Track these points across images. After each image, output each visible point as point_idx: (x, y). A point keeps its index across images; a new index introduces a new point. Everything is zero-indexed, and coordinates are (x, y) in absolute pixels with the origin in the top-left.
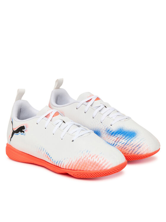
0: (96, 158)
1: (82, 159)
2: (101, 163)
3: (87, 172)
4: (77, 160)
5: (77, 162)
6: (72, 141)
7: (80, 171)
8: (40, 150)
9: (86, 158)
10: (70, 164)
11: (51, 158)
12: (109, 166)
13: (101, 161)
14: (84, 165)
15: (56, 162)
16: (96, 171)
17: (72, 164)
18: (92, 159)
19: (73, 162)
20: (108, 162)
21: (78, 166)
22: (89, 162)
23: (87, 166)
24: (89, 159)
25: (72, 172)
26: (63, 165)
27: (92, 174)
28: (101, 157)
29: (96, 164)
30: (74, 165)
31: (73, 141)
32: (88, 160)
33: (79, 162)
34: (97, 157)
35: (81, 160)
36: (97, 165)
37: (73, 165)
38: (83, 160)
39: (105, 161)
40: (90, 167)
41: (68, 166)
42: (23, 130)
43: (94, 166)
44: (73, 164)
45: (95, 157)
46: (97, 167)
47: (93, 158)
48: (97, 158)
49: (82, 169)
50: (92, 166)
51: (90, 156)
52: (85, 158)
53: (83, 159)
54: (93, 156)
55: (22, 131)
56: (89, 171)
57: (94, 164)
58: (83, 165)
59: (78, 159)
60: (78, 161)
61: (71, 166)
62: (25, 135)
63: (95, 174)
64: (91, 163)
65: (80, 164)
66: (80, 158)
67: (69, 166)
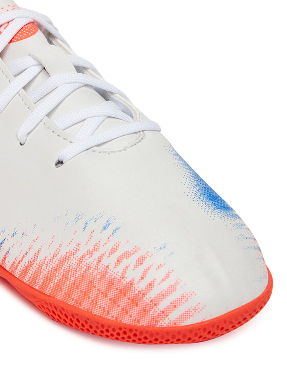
0: (136, 267)
1: (79, 254)
2: (152, 295)
4: (59, 257)
5: (56, 261)
6: (56, 160)
9: (96, 255)
10: (30, 264)
12: (187, 315)
13: (156, 284)
14: (83, 287)
17: (35, 267)
18: (120, 269)
19: (41, 257)
20: (183, 296)
21: (59, 286)
22: (103, 276)
23: (93, 294)
24: (105, 261)
26: (5, 258)
27: (110, 330)
28: (160, 266)
29: (130, 295)
31: (60, 163)
32: (101, 267)
33: (66, 266)
34: (140, 261)
35: (74, 261)
36: (135, 302)
37: (38, 271)
38: (81, 260)
39: (172, 289)
40: (104, 302)
43: (123, 302)
44: (40, 266)
45: (133, 260)
46: (135, 312)
47: (125, 262)
48: (141, 269)
50: (114, 301)
51: (113, 251)
52: (90, 253)
53: (83, 257)
54: (127, 255)
57: (123, 292)
58: (75, 285)
59: (62, 253)
60: (62, 262)
61: (30, 274)
63: (121, 332)
64: (111, 283)
65: (65, 277)
66: (72, 247)
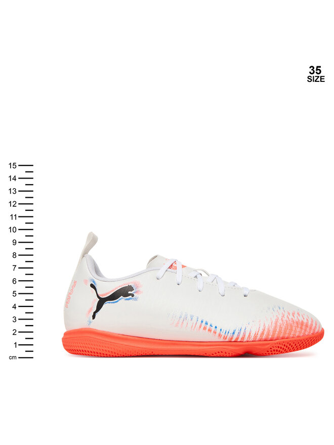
0: (299, 316)
1: (280, 318)
3: (296, 339)
4: (273, 322)
5: (274, 325)
6: (243, 296)
7: (283, 340)
8: (182, 319)
9: (285, 317)
10: (264, 330)
11: (216, 327)
14: (289, 328)
15: (231, 332)
16: (307, 335)
17: (266, 330)
19: (267, 326)
21: (280, 331)
22: (293, 322)
24: (290, 317)
25: (269, 344)
26: (250, 334)
29: (304, 324)
30: (271, 330)
31: (245, 296)
32: (290, 320)
33: (278, 324)
35: (280, 321)
40: (298, 330)
41: (259, 333)
42: (129, 292)
43: (304, 327)
44: (268, 329)
46: (308, 329)
47: (295, 316)
48: (301, 316)
49: (286, 336)
51: (289, 314)
52: (283, 317)
53: (282, 319)
54: (293, 314)
55: (126, 295)
56: (298, 337)
58: (286, 328)
59: (274, 321)
61: (265, 333)
62: (136, 299)
65: (280, 327)
66: (275, 318)
67: (263, 333)
